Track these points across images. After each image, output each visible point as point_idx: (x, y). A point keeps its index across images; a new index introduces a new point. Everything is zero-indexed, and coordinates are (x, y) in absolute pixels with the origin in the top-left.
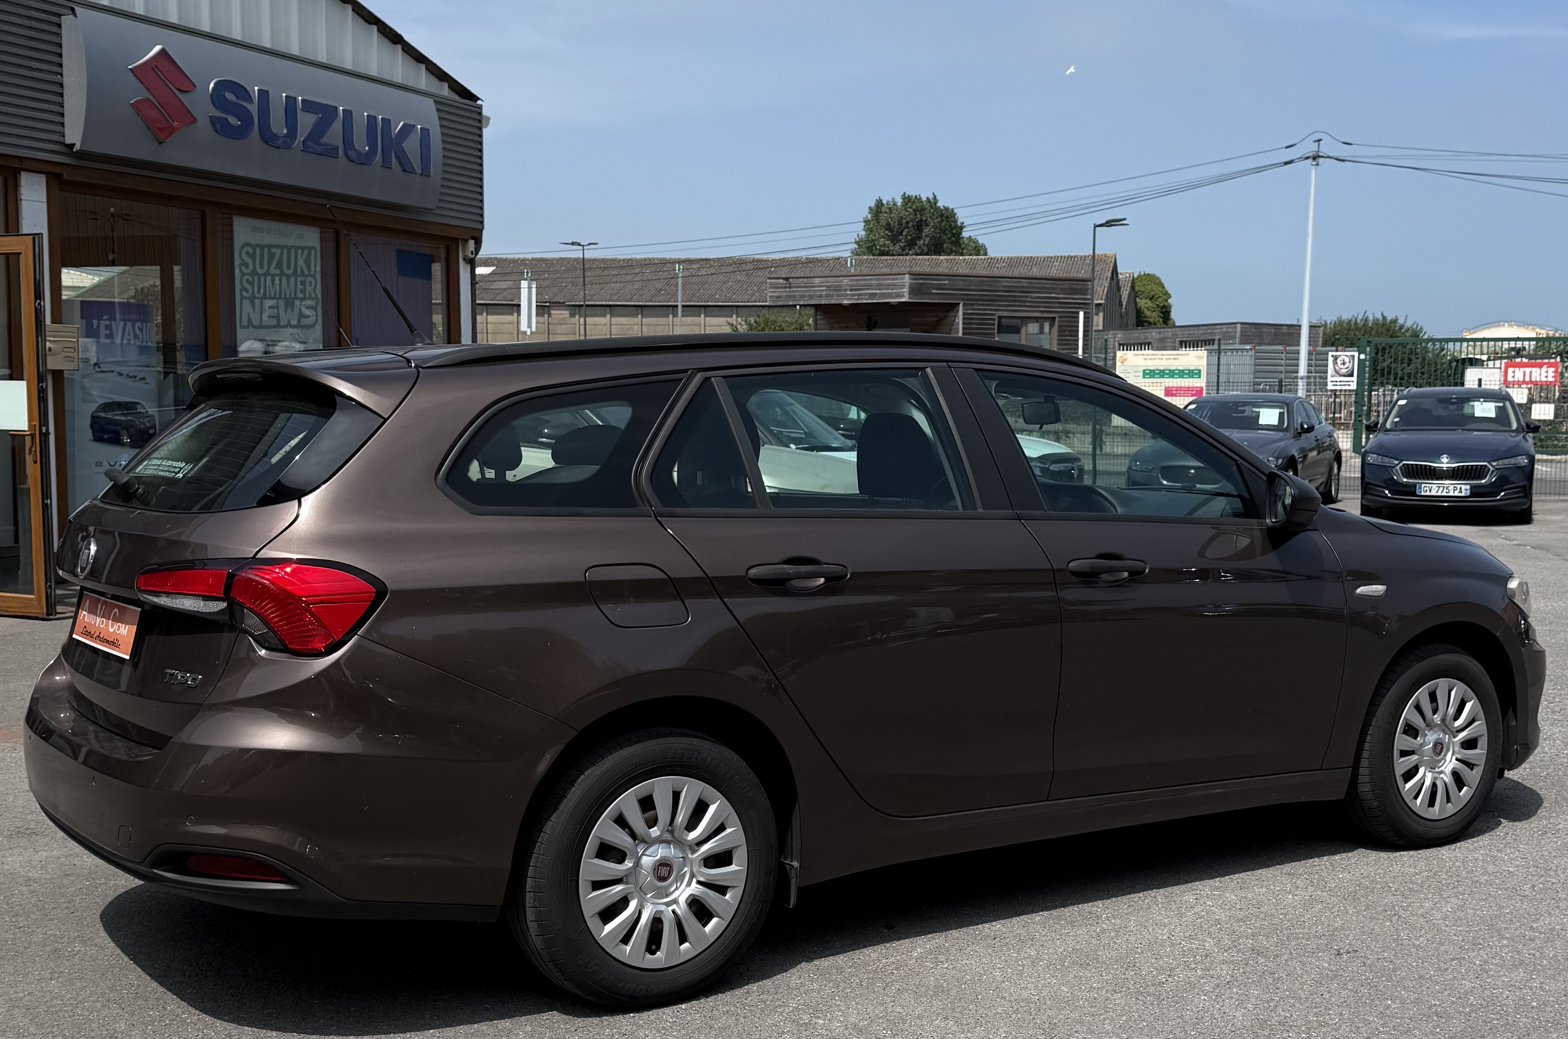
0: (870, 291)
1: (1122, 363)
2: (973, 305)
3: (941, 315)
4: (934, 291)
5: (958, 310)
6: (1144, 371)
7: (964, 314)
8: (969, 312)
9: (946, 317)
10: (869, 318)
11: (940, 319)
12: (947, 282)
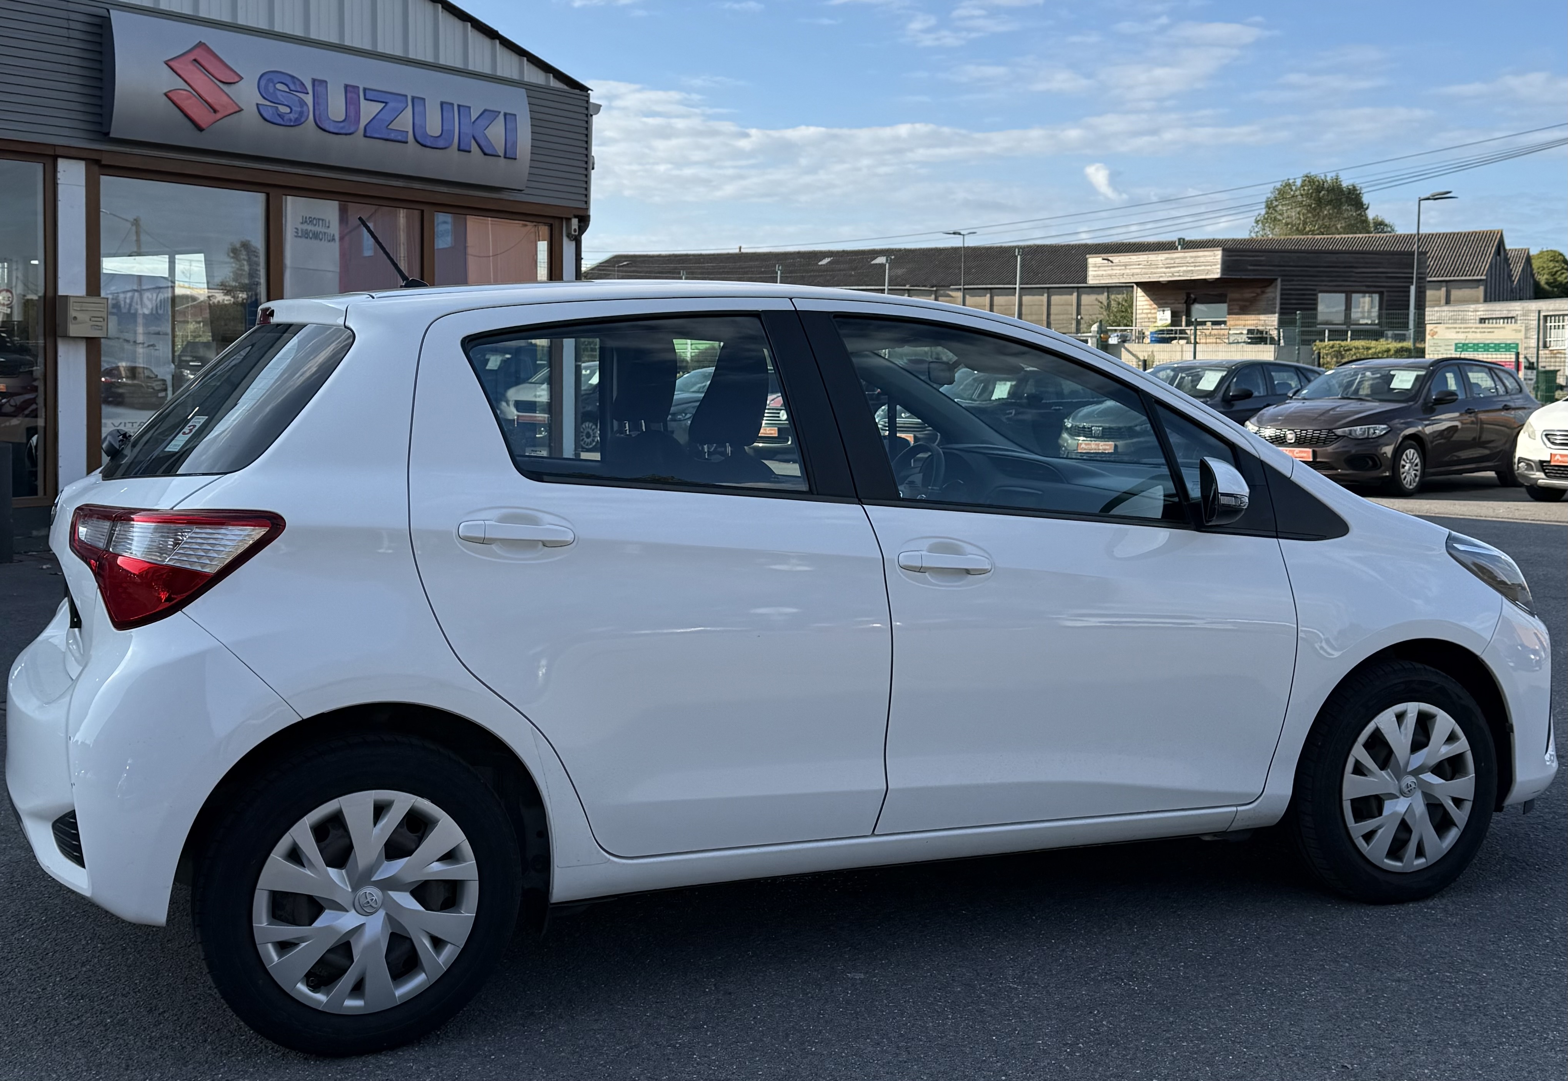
0: (1185, 268)
1: (1432, 336)
2: (1293, 280)
3: (1259, 291)
4: (1250, 268)
5: (1276, 285)
6: (1456, 344)
7: (1282, 290)
8: (1288, 287)
9: (1263, 292)
10: (1188, 295)
11: (1258, 295)
12: (1263, 258)
